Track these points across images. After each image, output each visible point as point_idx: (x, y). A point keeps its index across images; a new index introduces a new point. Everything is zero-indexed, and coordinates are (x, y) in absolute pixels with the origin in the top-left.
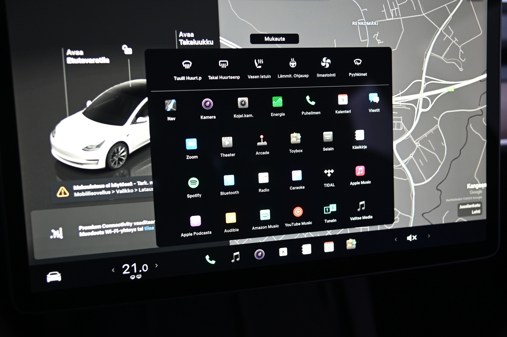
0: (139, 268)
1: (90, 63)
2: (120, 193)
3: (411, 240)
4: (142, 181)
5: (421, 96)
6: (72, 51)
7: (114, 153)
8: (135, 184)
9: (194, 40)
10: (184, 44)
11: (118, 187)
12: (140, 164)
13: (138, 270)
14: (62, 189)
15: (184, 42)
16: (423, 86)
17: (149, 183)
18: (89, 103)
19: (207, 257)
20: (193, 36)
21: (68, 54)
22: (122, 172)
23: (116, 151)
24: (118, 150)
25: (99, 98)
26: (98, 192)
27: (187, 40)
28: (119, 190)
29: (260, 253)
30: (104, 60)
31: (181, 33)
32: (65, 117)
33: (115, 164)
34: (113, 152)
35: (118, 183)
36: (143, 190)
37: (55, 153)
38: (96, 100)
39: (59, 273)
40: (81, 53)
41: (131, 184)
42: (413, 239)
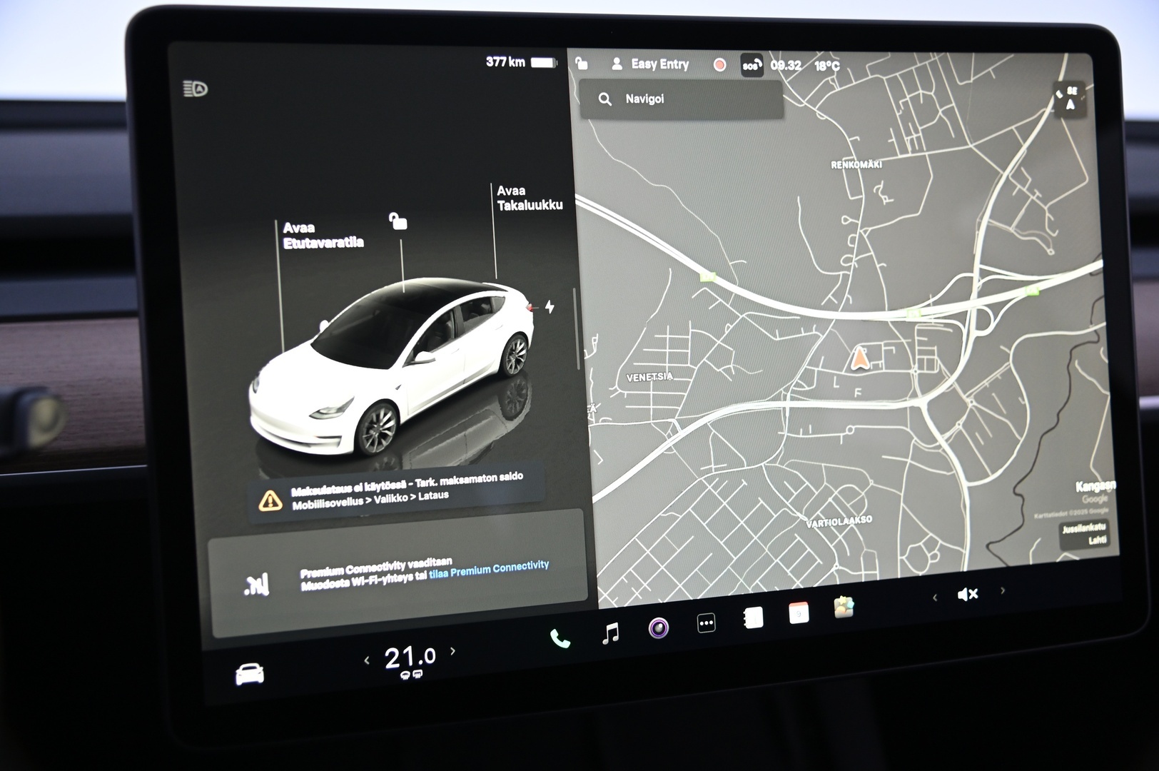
0: (418, 655)
1: (327, 247)
2: (382, 502)
3: (966, 599)
4: (425, 478)
5: (974, 304)
6: (294, 226)
7: (372, 422)
8: (411, 484)
9: (526, 201)
10: (506, 209)
11: (378, 491)
13: (416, 661)
14: (270, 495)
15: (507, 205)
16: (977, 285)
17: (439, 483)
18: (324, 325)
19: (554, 634)
20: (524, 194)
21: (285, 231)
22: (386, 460)
23: (375, 419)
24: (378, 416)
25: (343, 314)
26: (339, 500)
27: (512, 201)
28: (380, 496)
29: (661, 626)
30: (356, 242)
31: (501, 188)
32: (279, 352)
33: (372, 444)
34: (369, 420)
35: (378, 482)
36: (427, 497)
37: (257, 424)
38: (338, 319)
39: (261, 666)
40: (311, 229)
41: (402, 485)
42: (971, 598)
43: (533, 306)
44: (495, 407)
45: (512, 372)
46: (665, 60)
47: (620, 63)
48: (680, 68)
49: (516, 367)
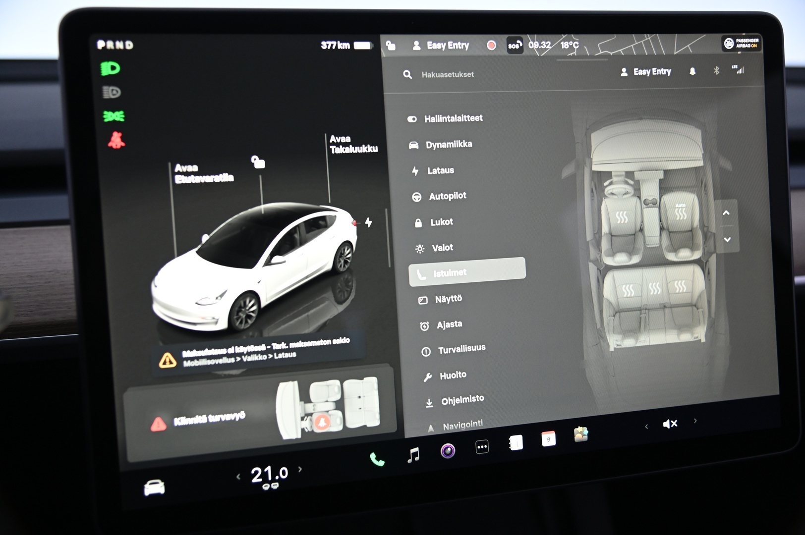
0: (275, 472)
1: (207, 181)
2: (248, 360)
3: (669, 427)
4: (279, 343)
6: (183, 167)
7: (240, 307)
8: (269, 347)
9: (351, 146)
10: (337, 152)
11: (245, 353)
12: (276, 322)
13: (273, 476)
15: (337, 149)
17: (289, 346)
18: (205, 238)
19: (373, 456)
20: (350, 141)
21: (176, 170)
22: (251, 334)
23: (243, 305)
24: (245, 303)
25: (219, 230)
26: (217, 359)
27: (341, 146)
28: (246, 356)
29: (449, 449)
30: (227, 178)
31: (333, 137)
32: (172, 258)
33: (241, 323)
34: (238, 306)
35: (245, 346)
36: (281, 356)
37: (157, 309)
38: (215, 233)
39: (162, 481)
40: (195, 168)
41: (263, 347)
42: (672, 426)
43: (357, 222)
44: (329, 295)
45: (342, 269)
46: (452, 42)
47: (419, 45)
48: (462, 48)
49: (344, 266)
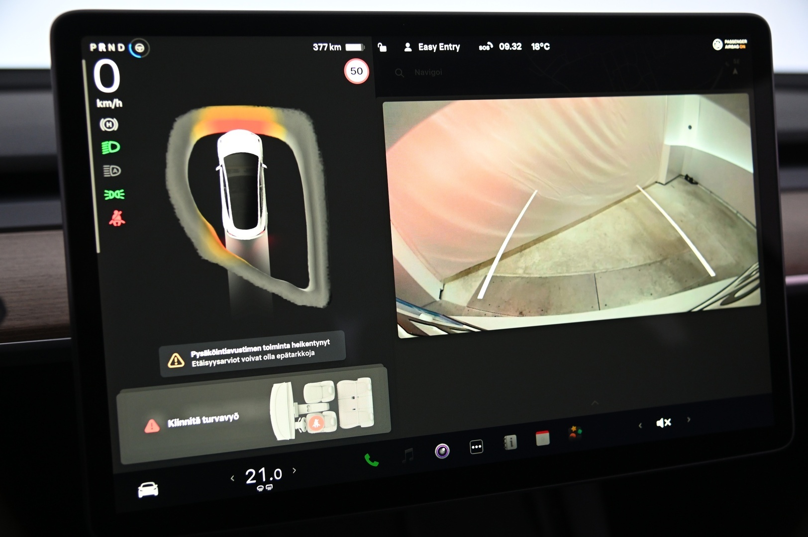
0: (269, 474)
3: (662, 426)
13: (267, 477)
19: (367, 457)
29: (444, 449)
39: (156, 484)
42: (666, 425)
46: (443, 44)
47: (410, 47)
48: (454, 49)
